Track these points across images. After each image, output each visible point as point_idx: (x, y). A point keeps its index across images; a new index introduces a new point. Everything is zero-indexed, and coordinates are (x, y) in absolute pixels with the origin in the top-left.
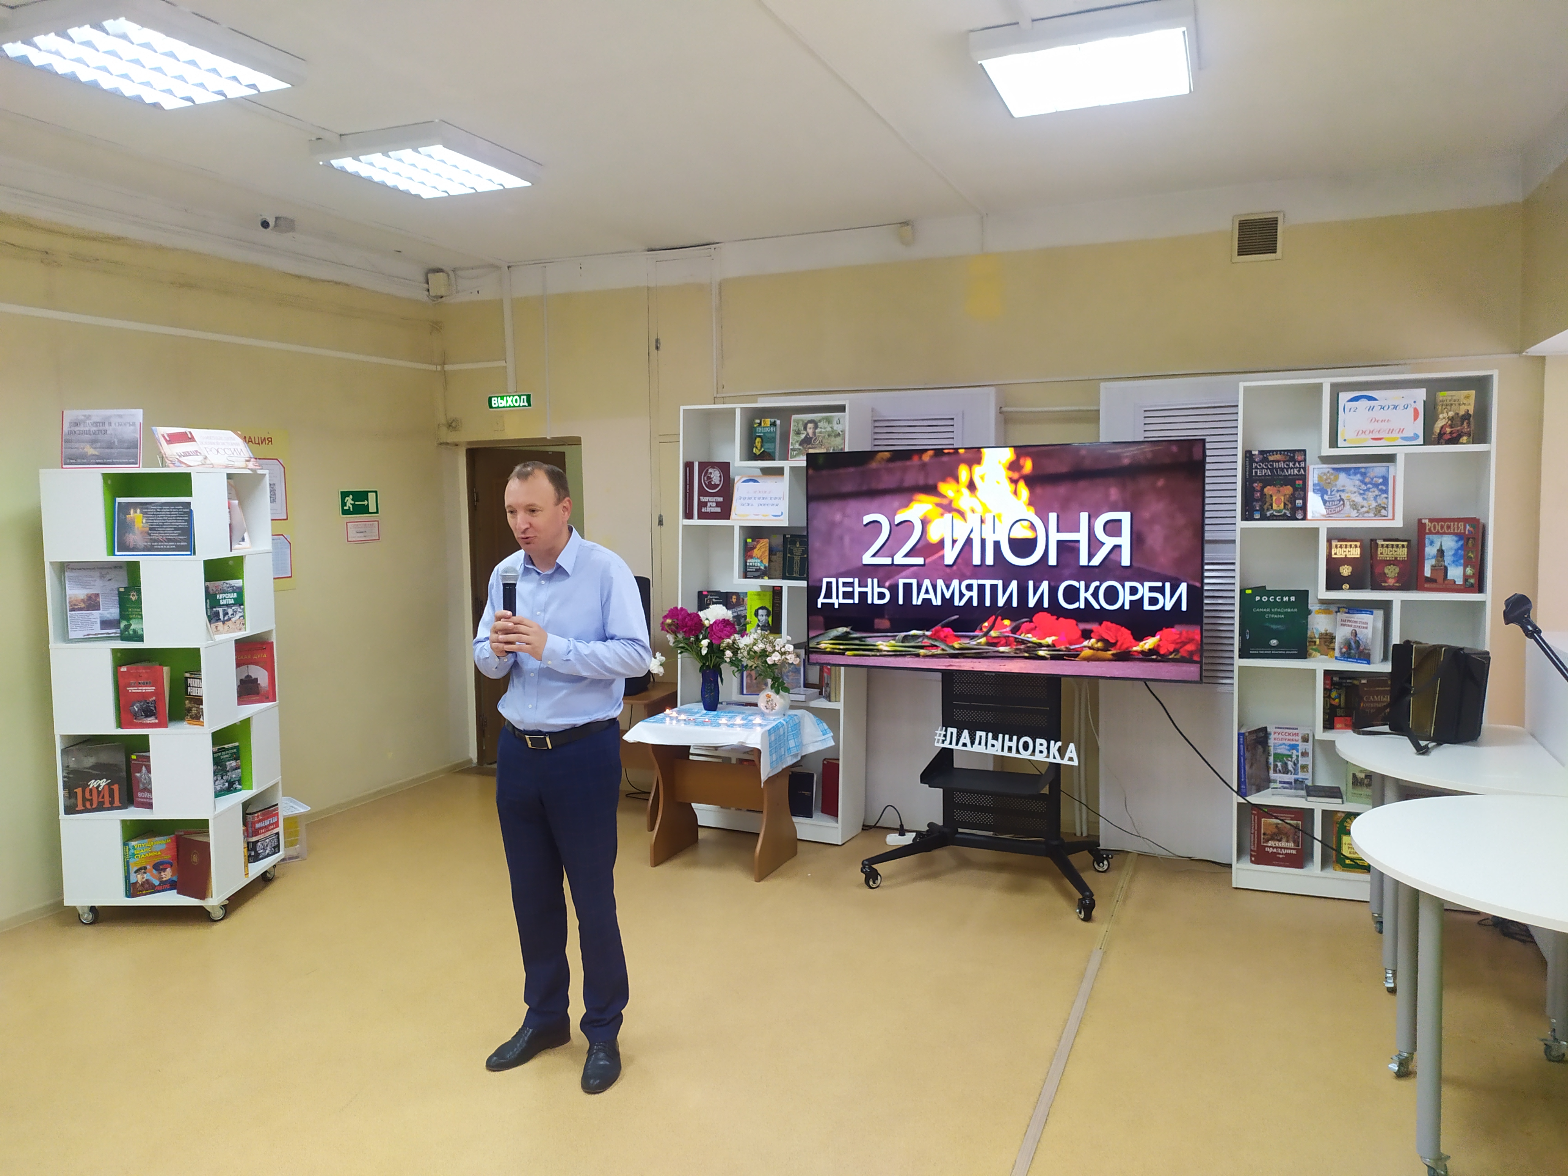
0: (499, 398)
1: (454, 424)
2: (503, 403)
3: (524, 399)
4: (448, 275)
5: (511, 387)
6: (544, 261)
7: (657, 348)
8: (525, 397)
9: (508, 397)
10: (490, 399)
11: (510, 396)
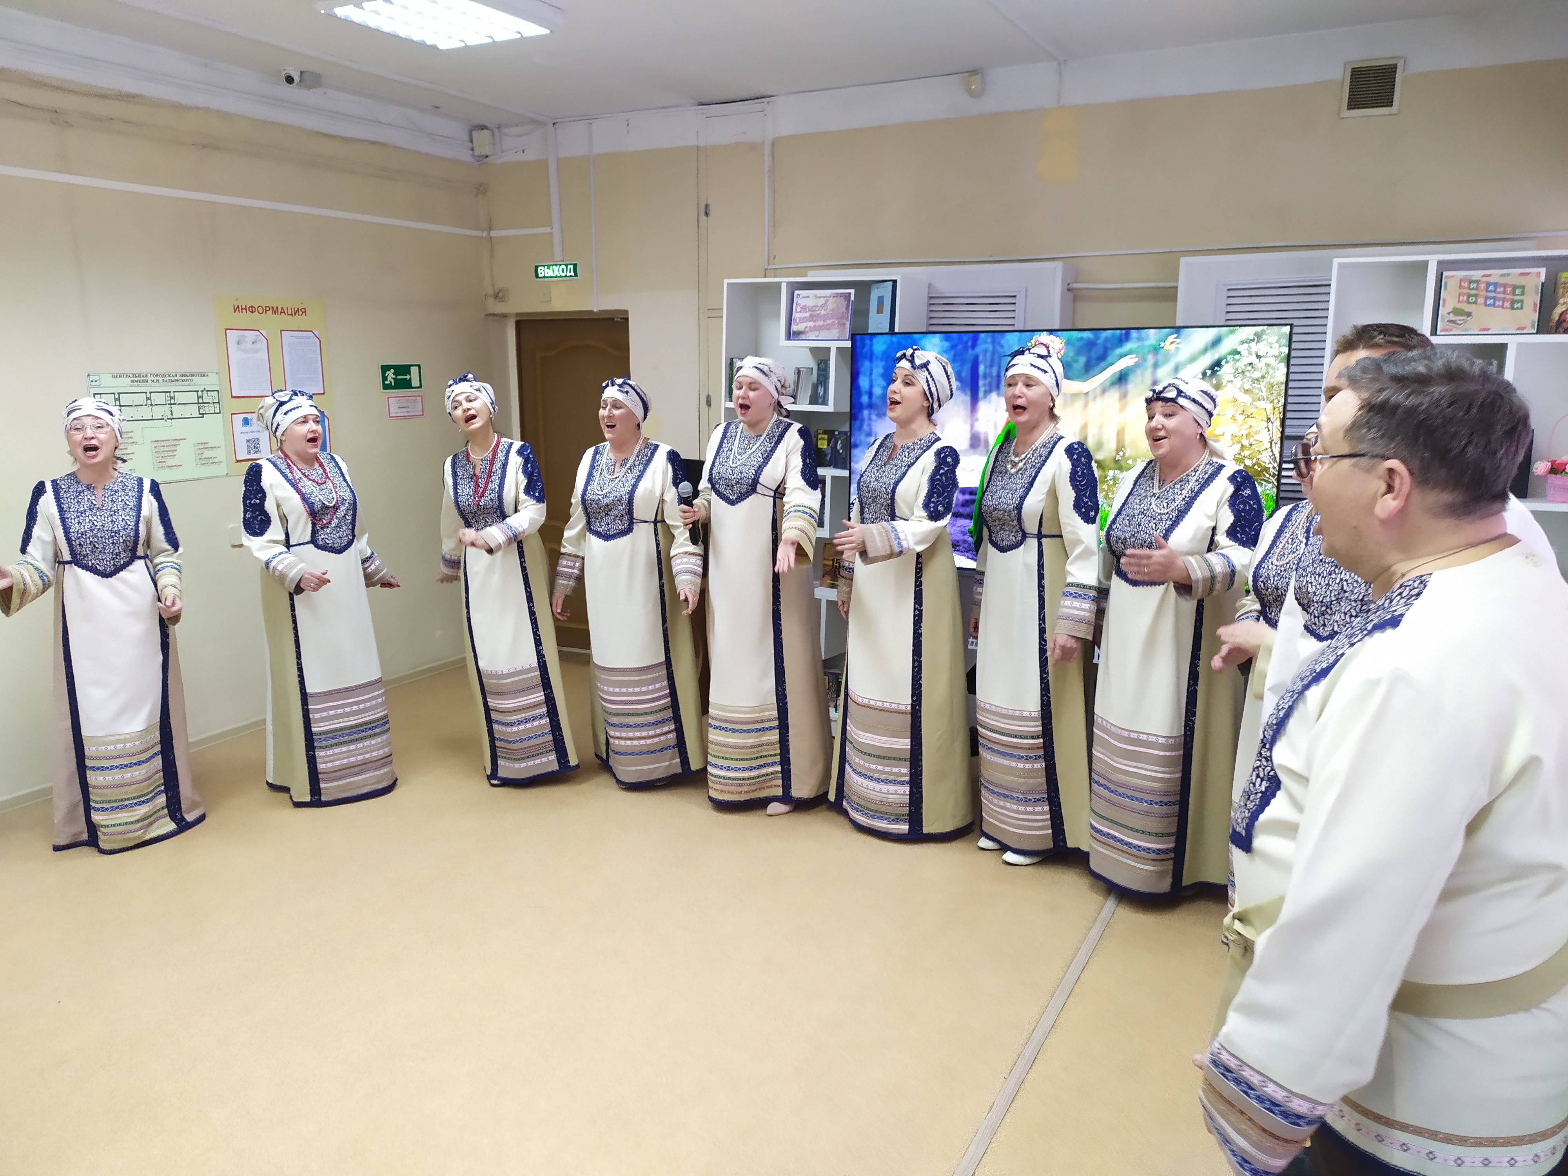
0: (546, 267)
1: (500, 295)
2: (549, 272)
3: (570, 269)
4: (493, 132)
5: (558, 257)
6: (590, 117)
7: (707, 214)
8: (572, 267)
9: (554, 266)
10: (536, 268)
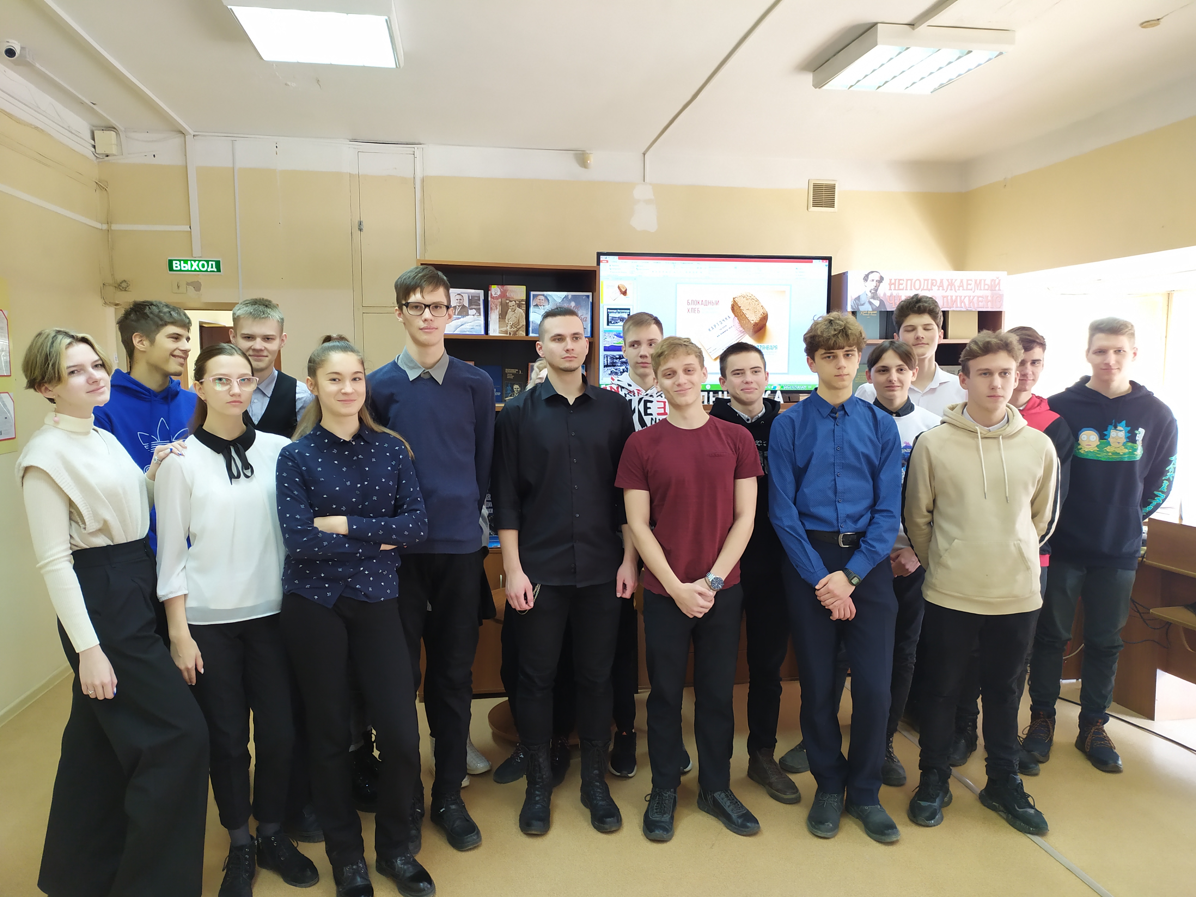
0: (182, 262)
1: (124, 285)
2: (185, 267)
3: (212, 265)
4: (120, 134)
5: (197, 253)
6: (235, 135)
7: (361, 230)
8: (214, 263)
9: (193, 262)
10: (170, 262)
11: (195, 261)
